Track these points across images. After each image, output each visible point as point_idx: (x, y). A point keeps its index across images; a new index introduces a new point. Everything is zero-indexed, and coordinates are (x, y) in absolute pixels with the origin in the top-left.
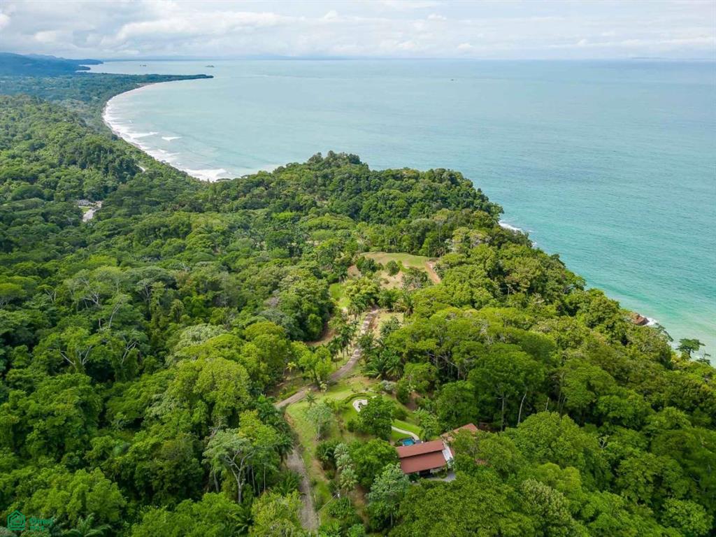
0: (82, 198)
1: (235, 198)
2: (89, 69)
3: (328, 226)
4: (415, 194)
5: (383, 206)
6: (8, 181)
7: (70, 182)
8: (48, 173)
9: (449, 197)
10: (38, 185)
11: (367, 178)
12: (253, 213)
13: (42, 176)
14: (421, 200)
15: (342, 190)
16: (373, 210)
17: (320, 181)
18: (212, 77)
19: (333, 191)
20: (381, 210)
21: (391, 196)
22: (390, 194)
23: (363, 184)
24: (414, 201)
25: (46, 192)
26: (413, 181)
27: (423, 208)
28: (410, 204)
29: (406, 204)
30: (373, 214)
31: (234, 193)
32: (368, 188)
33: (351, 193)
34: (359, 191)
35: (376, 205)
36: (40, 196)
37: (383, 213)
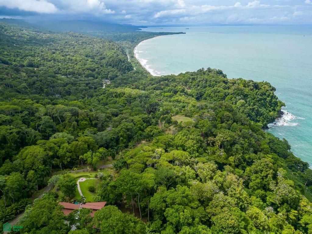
0: (107, 79)
1: (153, 85)
2: (141, 30)
3: (180, 101)
4: (230, 91)
5: (213, 95)
6: (86, 70)
7: (105, 73)
8: (99, 68)
9: (250, 94)
10: (94, 73)
11: (210, 81)
12: (155, 92)
13: (97, 69)
14: (232, 94)
15: (198, 86)
16: (208, 96)
17: (190, 81)
18: (185, 33)
19: (194, 86)
20: (212, 96)
21: (218, 91)
22: (217, 90)
23: (208, 83)
24: (228, 95)
25: (96, 76)
26: (231, 85)
27: (231, 98)
28: (226, 96)
29: (224, 95)
30: (208, 98)
31: (153, 83)
32: (210, 86)
33: (201, 88)
34: (205, 87)
35: (210, 94)
36: (93, 77)
37: (212, 98)
